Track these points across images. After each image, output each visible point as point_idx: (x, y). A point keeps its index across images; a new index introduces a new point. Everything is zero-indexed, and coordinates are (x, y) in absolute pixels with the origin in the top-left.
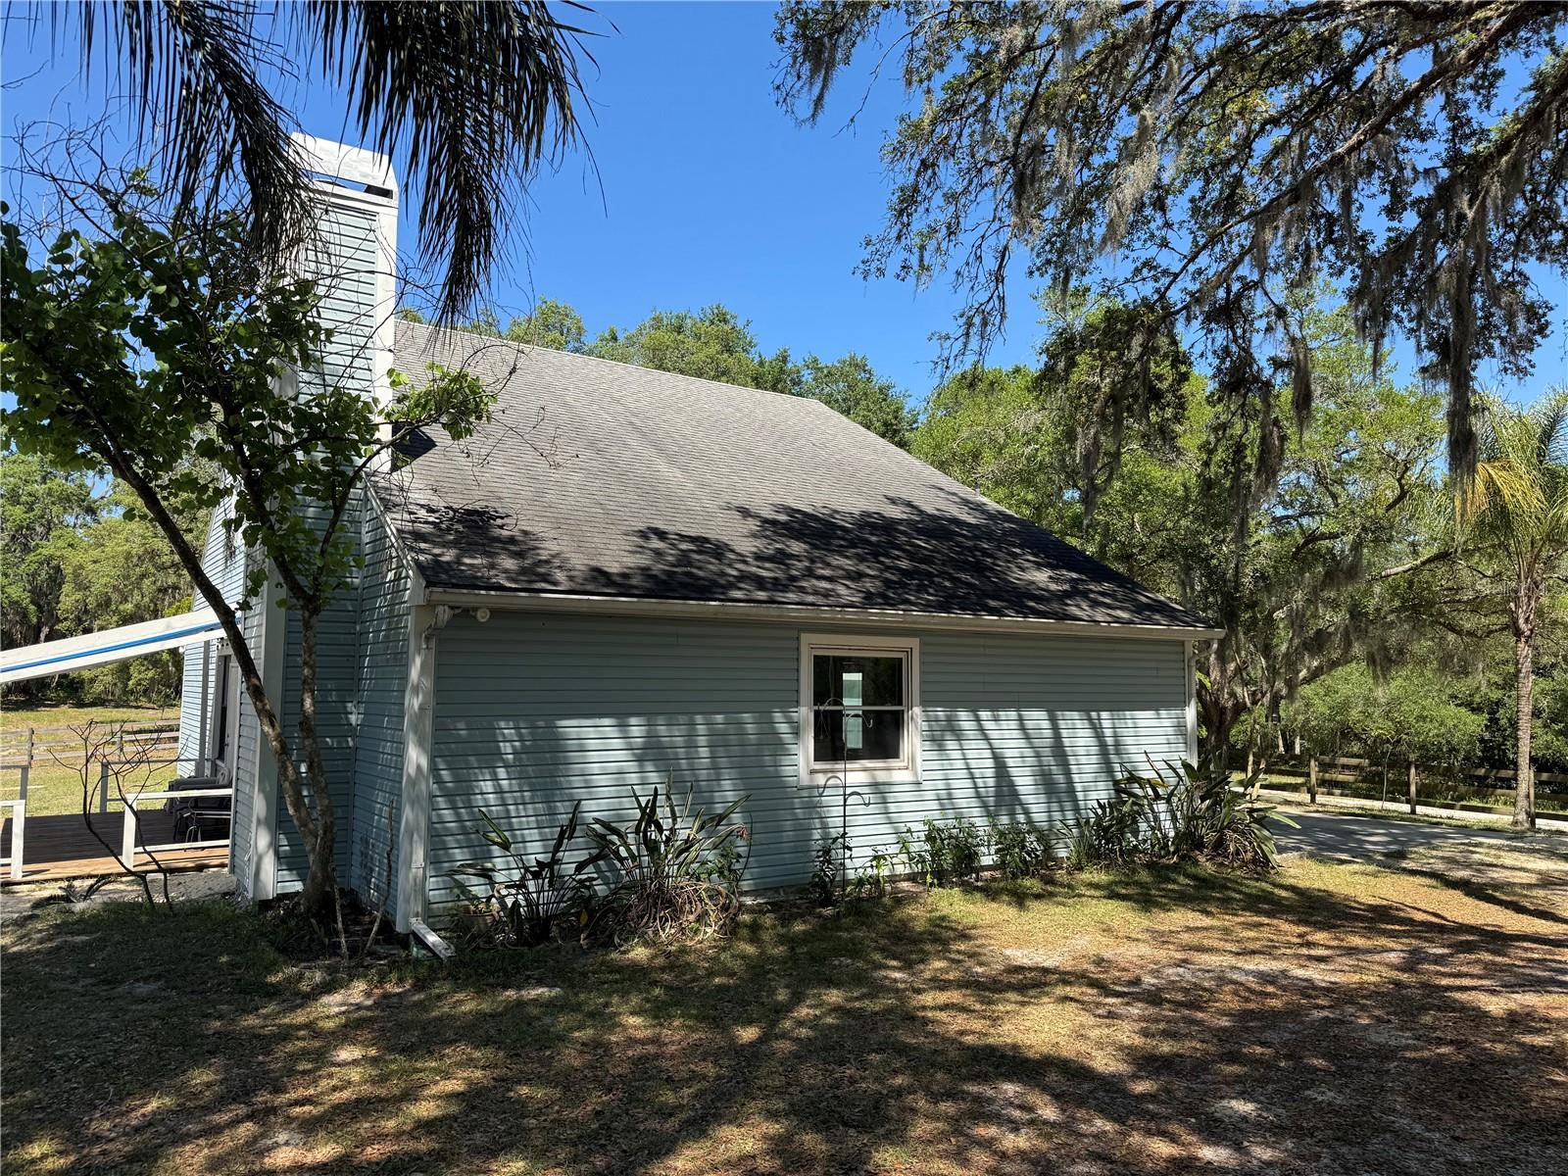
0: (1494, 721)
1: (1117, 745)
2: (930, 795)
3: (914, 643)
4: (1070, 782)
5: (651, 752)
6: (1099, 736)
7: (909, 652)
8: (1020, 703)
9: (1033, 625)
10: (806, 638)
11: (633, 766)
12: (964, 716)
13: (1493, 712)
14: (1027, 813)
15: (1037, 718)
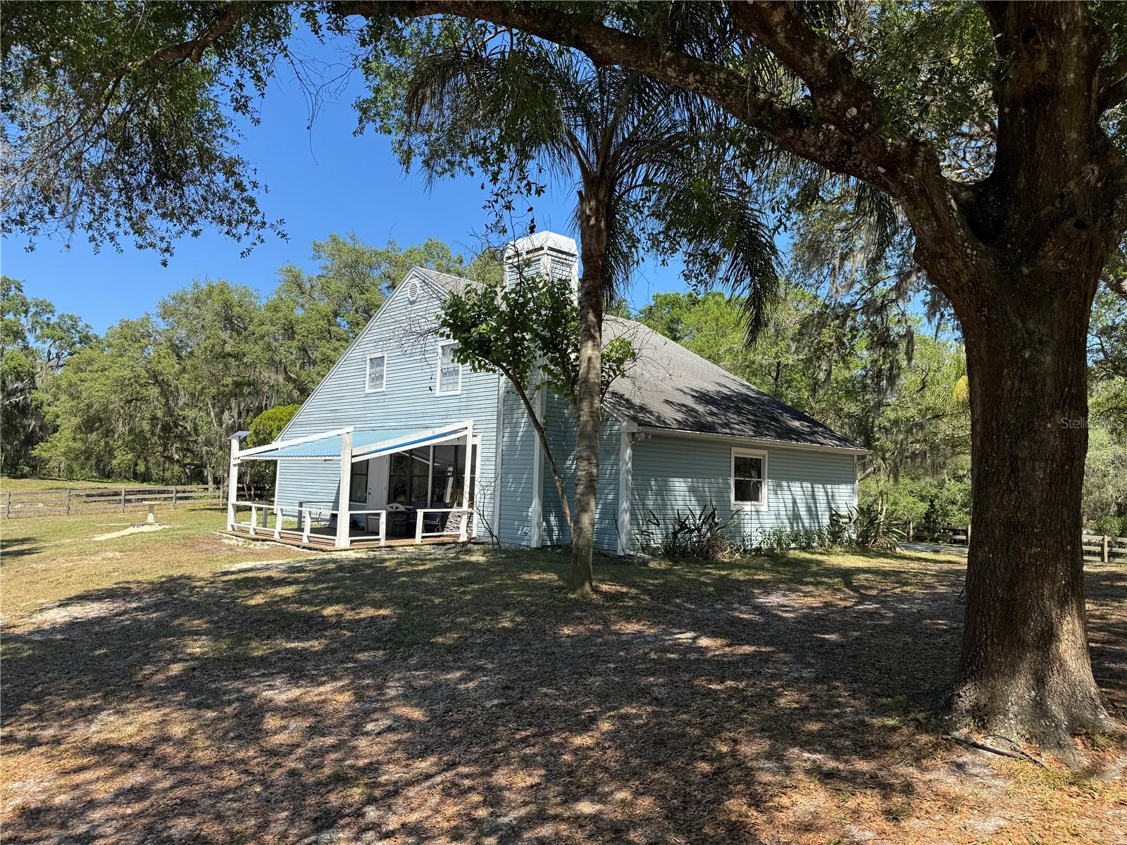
0: (932, 506)
1: (833, 496)
2: (773, 513)
3: (766, 452)
4: (817, 511)
5: (692, 490)
6: (826, 492)
7: (764, 457)
8: (801, 481)
9: (807, 446)
10: (734, 449)
11: (687, 494)
12: (785, 484)
13: (932, 501)
14: (803, 523)
15: (807, 485)
